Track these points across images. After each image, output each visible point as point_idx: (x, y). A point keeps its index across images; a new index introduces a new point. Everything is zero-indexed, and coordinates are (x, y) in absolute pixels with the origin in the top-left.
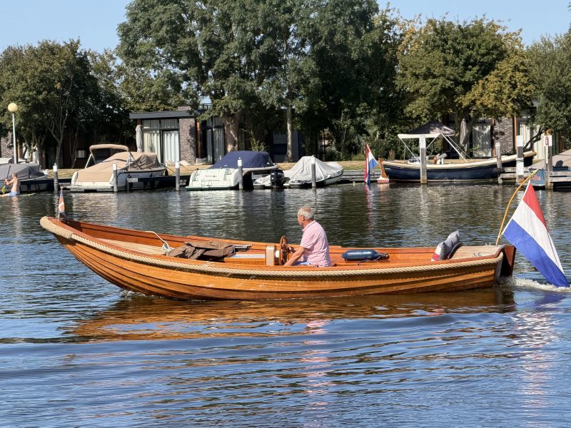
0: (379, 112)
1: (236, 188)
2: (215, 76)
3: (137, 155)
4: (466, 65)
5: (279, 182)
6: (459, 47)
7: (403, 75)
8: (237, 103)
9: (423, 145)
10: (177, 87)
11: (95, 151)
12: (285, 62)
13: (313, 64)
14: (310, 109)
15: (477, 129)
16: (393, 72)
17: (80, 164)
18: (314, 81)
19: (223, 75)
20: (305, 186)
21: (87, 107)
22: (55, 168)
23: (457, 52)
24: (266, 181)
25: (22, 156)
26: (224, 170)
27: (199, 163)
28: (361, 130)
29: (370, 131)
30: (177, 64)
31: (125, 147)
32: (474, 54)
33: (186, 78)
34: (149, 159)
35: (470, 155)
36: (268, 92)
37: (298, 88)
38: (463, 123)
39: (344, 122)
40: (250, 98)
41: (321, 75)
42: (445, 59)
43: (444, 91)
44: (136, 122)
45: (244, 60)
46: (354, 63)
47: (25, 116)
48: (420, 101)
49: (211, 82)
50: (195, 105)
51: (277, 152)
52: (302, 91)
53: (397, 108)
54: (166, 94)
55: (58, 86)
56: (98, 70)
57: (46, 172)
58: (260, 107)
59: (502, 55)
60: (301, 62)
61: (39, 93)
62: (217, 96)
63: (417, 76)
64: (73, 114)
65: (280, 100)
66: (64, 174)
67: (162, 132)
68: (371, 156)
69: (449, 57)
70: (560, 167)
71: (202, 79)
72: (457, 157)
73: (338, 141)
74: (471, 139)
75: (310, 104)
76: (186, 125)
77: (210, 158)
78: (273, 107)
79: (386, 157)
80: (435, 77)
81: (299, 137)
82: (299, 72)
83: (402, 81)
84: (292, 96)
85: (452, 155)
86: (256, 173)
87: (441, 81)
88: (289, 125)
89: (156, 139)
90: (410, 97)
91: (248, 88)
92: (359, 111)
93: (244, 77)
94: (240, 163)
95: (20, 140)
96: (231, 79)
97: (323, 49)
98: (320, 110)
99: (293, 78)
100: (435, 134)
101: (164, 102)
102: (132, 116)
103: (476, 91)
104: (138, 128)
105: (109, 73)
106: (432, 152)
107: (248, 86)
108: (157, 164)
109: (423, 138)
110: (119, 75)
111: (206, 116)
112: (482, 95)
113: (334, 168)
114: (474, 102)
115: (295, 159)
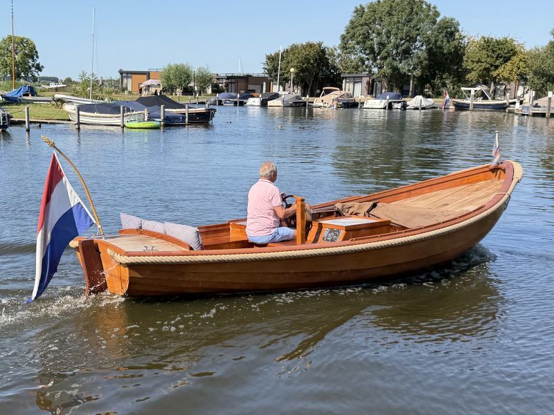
0: (453, 78)
1: (385, 108)
2: (381, 59)
3: (343, 92)
4: (497, 57)
5: (404, 107)
6: (495, 49)
7: (467, 61)
8: (389, 71)
9: (473, 93)
10: (363, 63)
11: (325, 90)
12: (413, 53)
13: (425, 55)
14: (422, 75)
15: (498, 87)
16: (461, 60)
17: (318, 96)
18: (425, 62)
19: (385, 58)
20: (417, 109)
21: (323, 71)
22: (308, 96)
23: (493, 51)
24: (399, 106)
25: (294, 91)
26: (379, 101)
27: (369, 97)
28: (444, 85)
29: (448, 86)
30: (365, 53)
31: (338, 89)
32: (502, 52)
33: (368, 59)
34: (348, 95)
35: (494, 99)
36: (403, 66)
37: (418, 65)
38: (492, 84)
39: (437, 82)
40: (395, 69)
41: (429, 60)
42: (487, 54)
43: (485, 69)
44: (343, 78)
45: (394, 52)
46: (445, 55)
47: (297, 74)
48: (473, 73)
49: (378, 61)
50: (370, 71)
51: (404, 93)
52: (419, 67)
53: (462, 76)
54: (358, 67)
55: (312, 61)
56: (329, 55)
57: (303, 98)
58: (399, 73)
59: (515, 53)
60: (420, 53)
61: (304, 64)
62: (381, 68)
63: (473, 62)
64: (317, 74)
65: (409, 70)
66: (311, 99)
67: (355, 83)
68: (448, 97)
69: (489, 54)
70: (536, 106)
71: (375, 60)
72: (487, 99)
73: (433, 90)
74: (495, 92)
75: (422, 72)
76: (365, 80)
77: (374, 95)
78: (405, 73)
79: (454, 98)
80: (482, 62)
81: (415, 87)
82: (419, 58)
83: (467, 64)
84: (414, 69)
85: (485, 98)
86: (394, 102)
87: (484, 64)
88: (411, 82)
89: (351, 85)
90: (468, 71)
91: (395, 65)
92: (444, 76)
93: (394, 59)
94: (388, 97)
95: (294, 84)
96: (388, 60)
97: (431, 48)
98: (427, 76)
99: (415, 60)
100: (478, 88)
101: (357, 69)
102: (342, 76)
103: (500, 70)
104: (344, 81)
105: (334, 56)
106: (476, 96)
107: (395, 63)
108: (351, 97)
109: (473, 90)
110: (338, 57)
111: (374, 77)
112: (503, 72)
113: (430, 101)
114: (499, 75)
115: (413, 96)
